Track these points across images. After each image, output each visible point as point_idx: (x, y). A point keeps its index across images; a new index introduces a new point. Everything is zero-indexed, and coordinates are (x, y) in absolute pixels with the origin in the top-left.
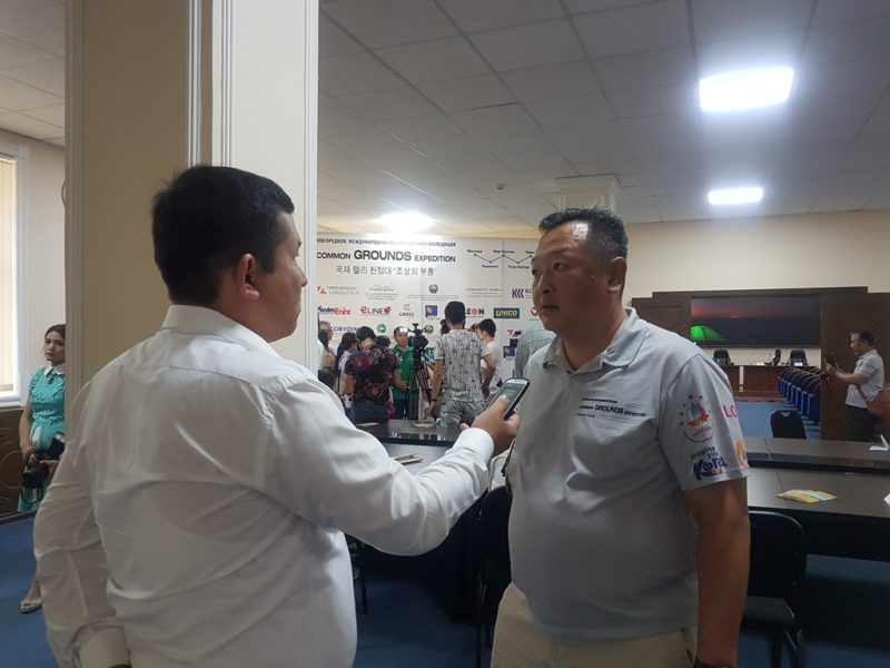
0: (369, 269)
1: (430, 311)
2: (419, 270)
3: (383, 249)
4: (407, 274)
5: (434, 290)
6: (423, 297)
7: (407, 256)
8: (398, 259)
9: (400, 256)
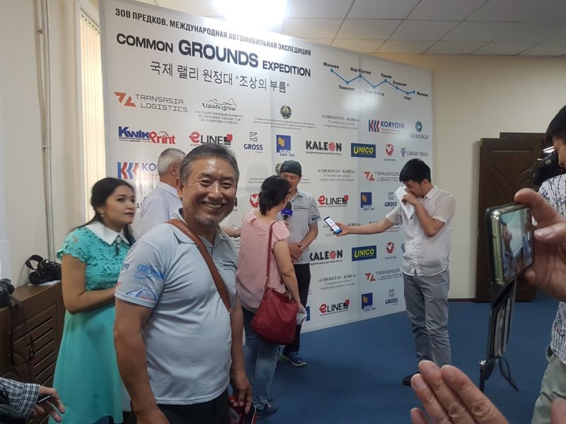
0: (201, 73)
1: (282, 143)
2: (268, 84)
3: (221, 43)
4: (253, 86)
5: (286, 114)
6: (273, 123)
7: (252, 60)
8: (241, 63)
9: (243, 59)
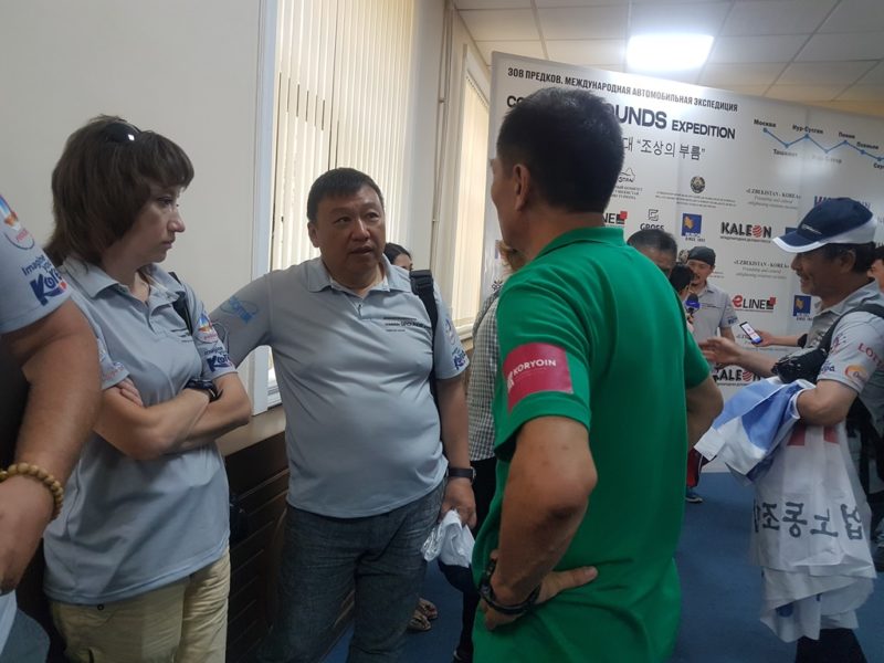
2: (678, 149)
3: (622, 101)
4: (658, 152)
5: (698, 186)
6: (680, 198)
7: (659, 120)
8: (645, 124)
9: (648, 119)
